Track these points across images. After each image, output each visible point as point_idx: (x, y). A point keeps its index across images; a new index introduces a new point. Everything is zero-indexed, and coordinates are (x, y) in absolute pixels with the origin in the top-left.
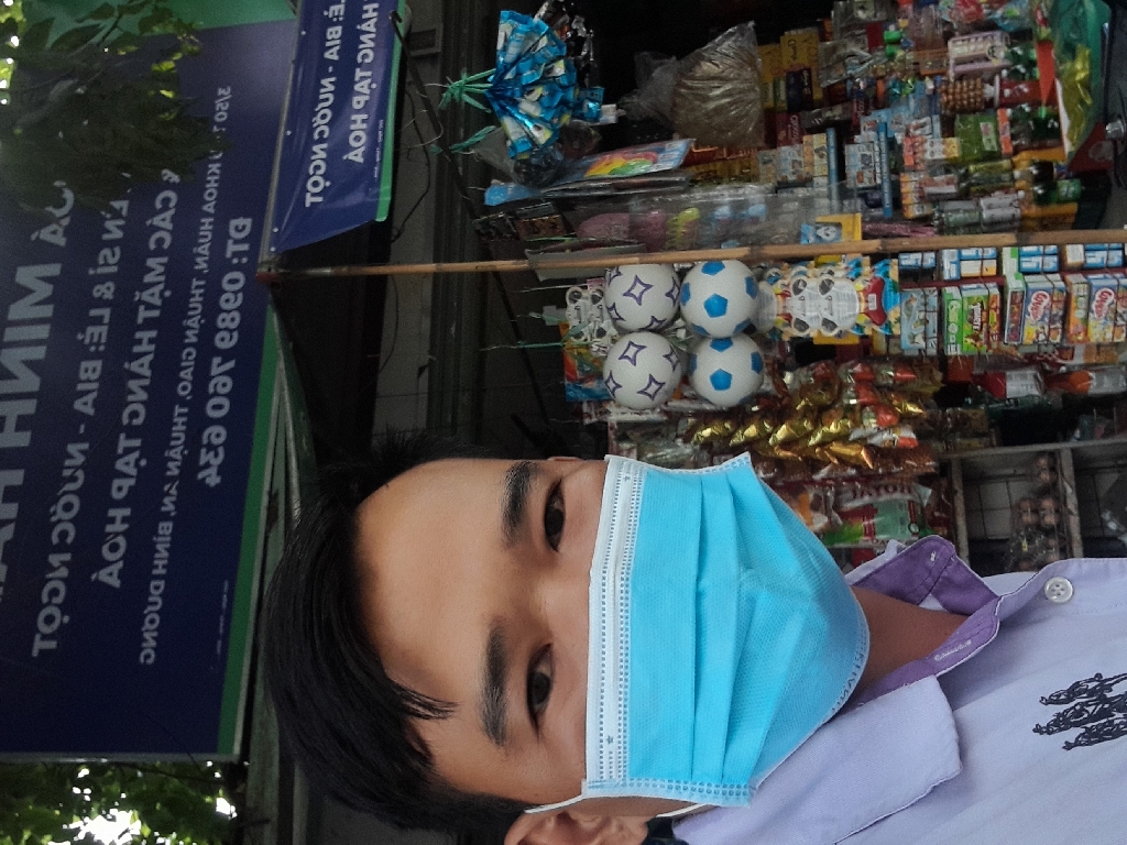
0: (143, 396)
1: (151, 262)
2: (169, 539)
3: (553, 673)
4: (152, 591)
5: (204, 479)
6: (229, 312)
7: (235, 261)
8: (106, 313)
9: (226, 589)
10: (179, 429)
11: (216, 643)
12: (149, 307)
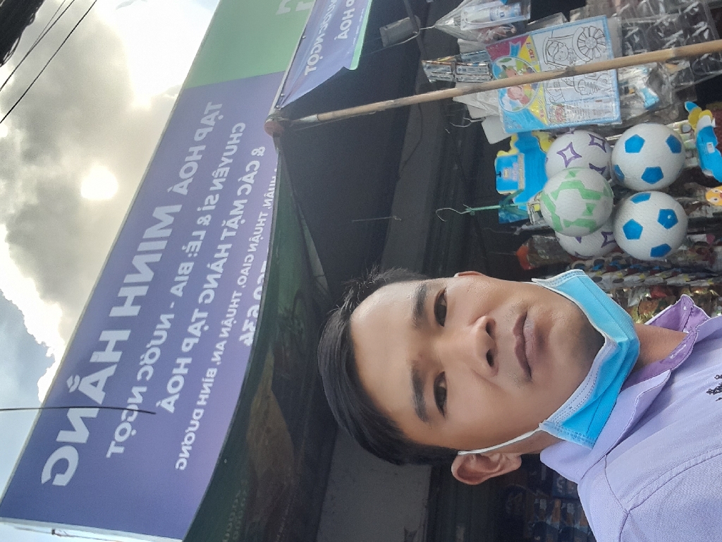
0: (215, 285)
1: (236, 203)
2: (212, 380)
4: (194, 417)
5: (244, 340)
8: (202, 234)
12: (230, 229)
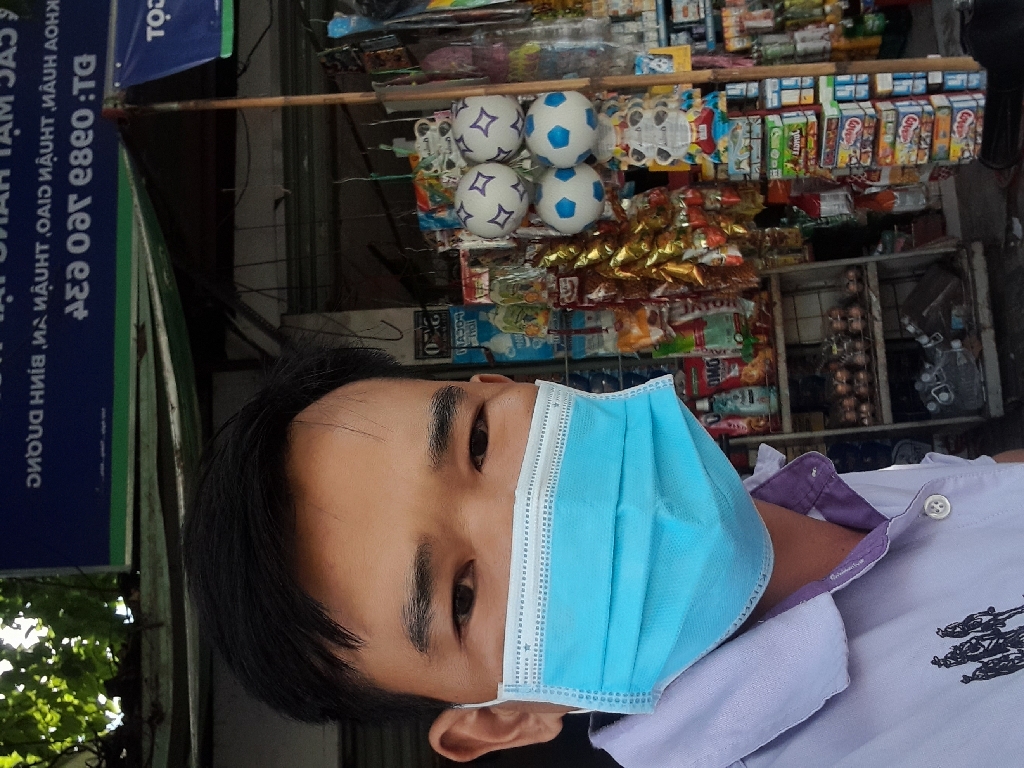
0: (3, 234)
2: (43, 371)
3: (475, 585)
4: (32, 420)
5: (71, 313)
6: (80, 149)
7: (83, 98)
9: (104, 415)
10: (42, 266)
11: (99, 466)
